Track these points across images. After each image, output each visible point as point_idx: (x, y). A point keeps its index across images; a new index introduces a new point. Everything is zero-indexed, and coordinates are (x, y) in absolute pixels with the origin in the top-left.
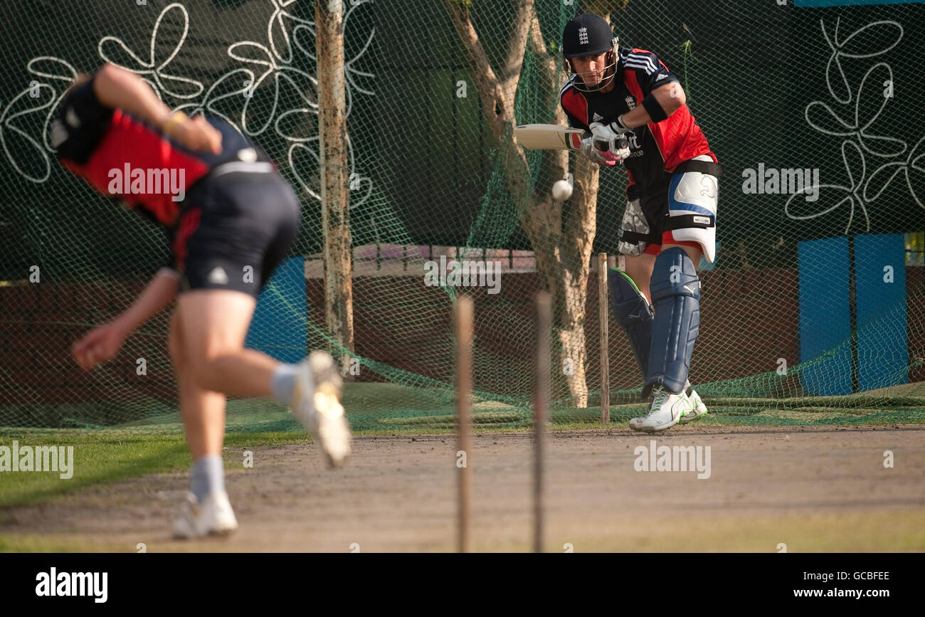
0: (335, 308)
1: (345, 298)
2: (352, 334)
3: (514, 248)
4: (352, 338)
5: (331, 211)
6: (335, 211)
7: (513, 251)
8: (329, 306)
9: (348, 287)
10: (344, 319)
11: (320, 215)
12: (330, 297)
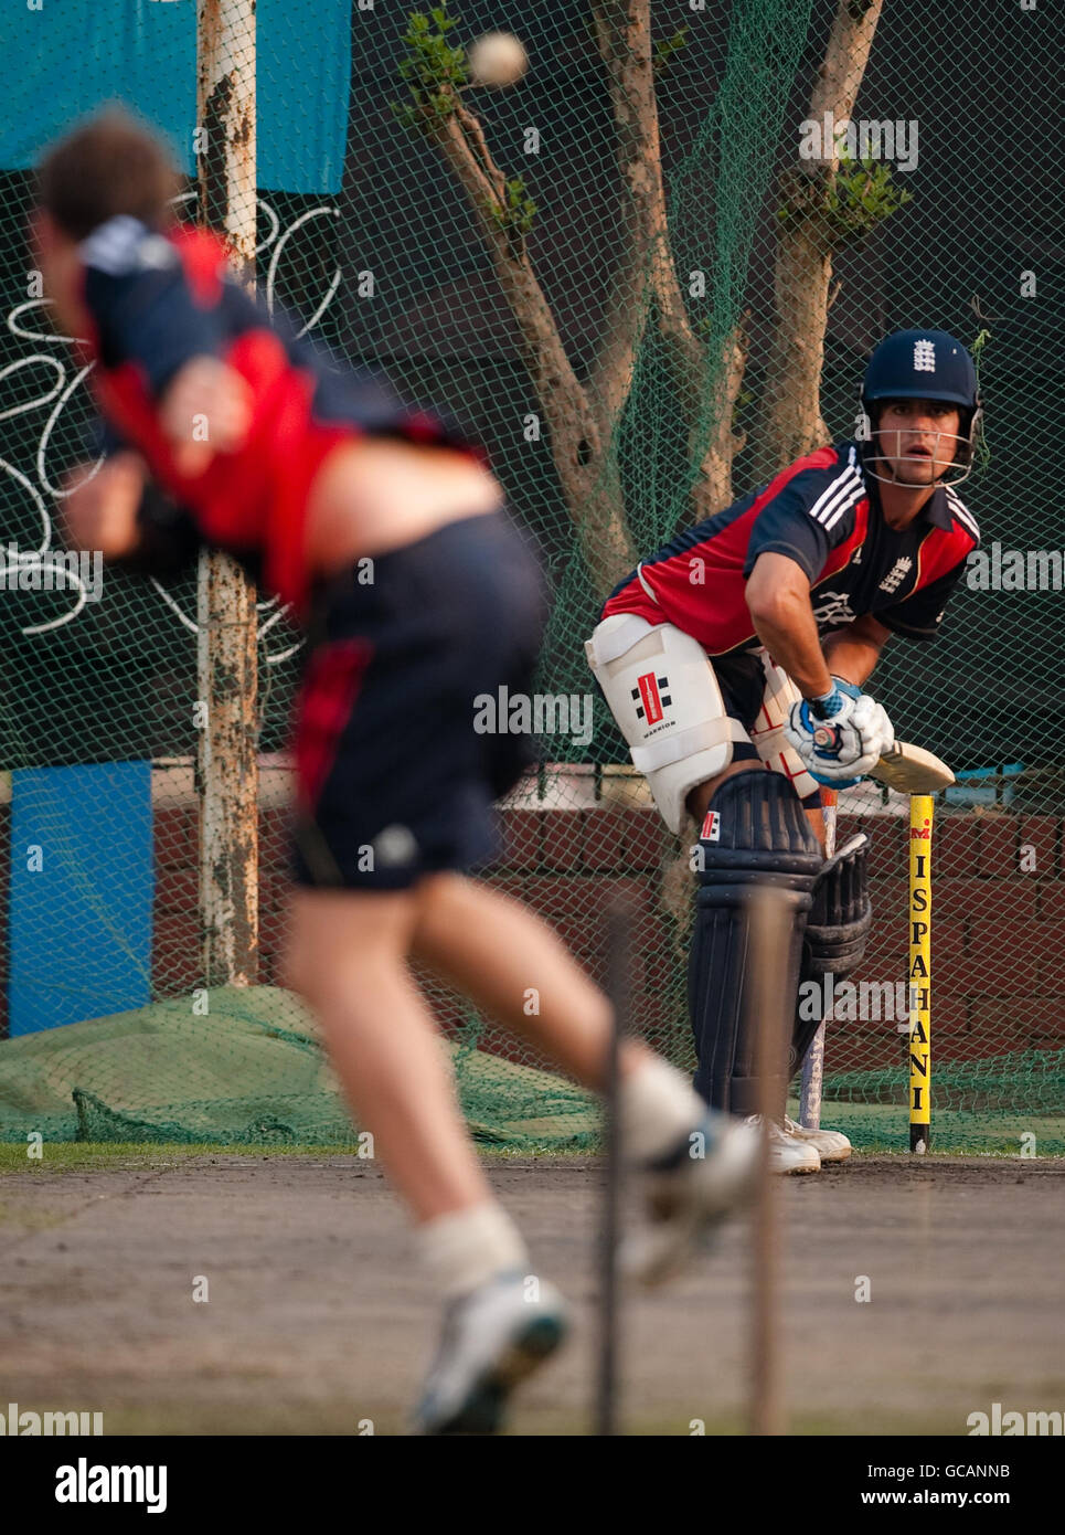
0: (220, 874)
1: (240, 856)
2: (256, 930)
3: (605, 760)
4: (255, 942)
5: (218, 663)
6: (225, 662)
7: (603, 767)
8: (208, 872)
9: (250, 830)
10: (240, 898)
11: (194, 669)
12: (211, 852)
